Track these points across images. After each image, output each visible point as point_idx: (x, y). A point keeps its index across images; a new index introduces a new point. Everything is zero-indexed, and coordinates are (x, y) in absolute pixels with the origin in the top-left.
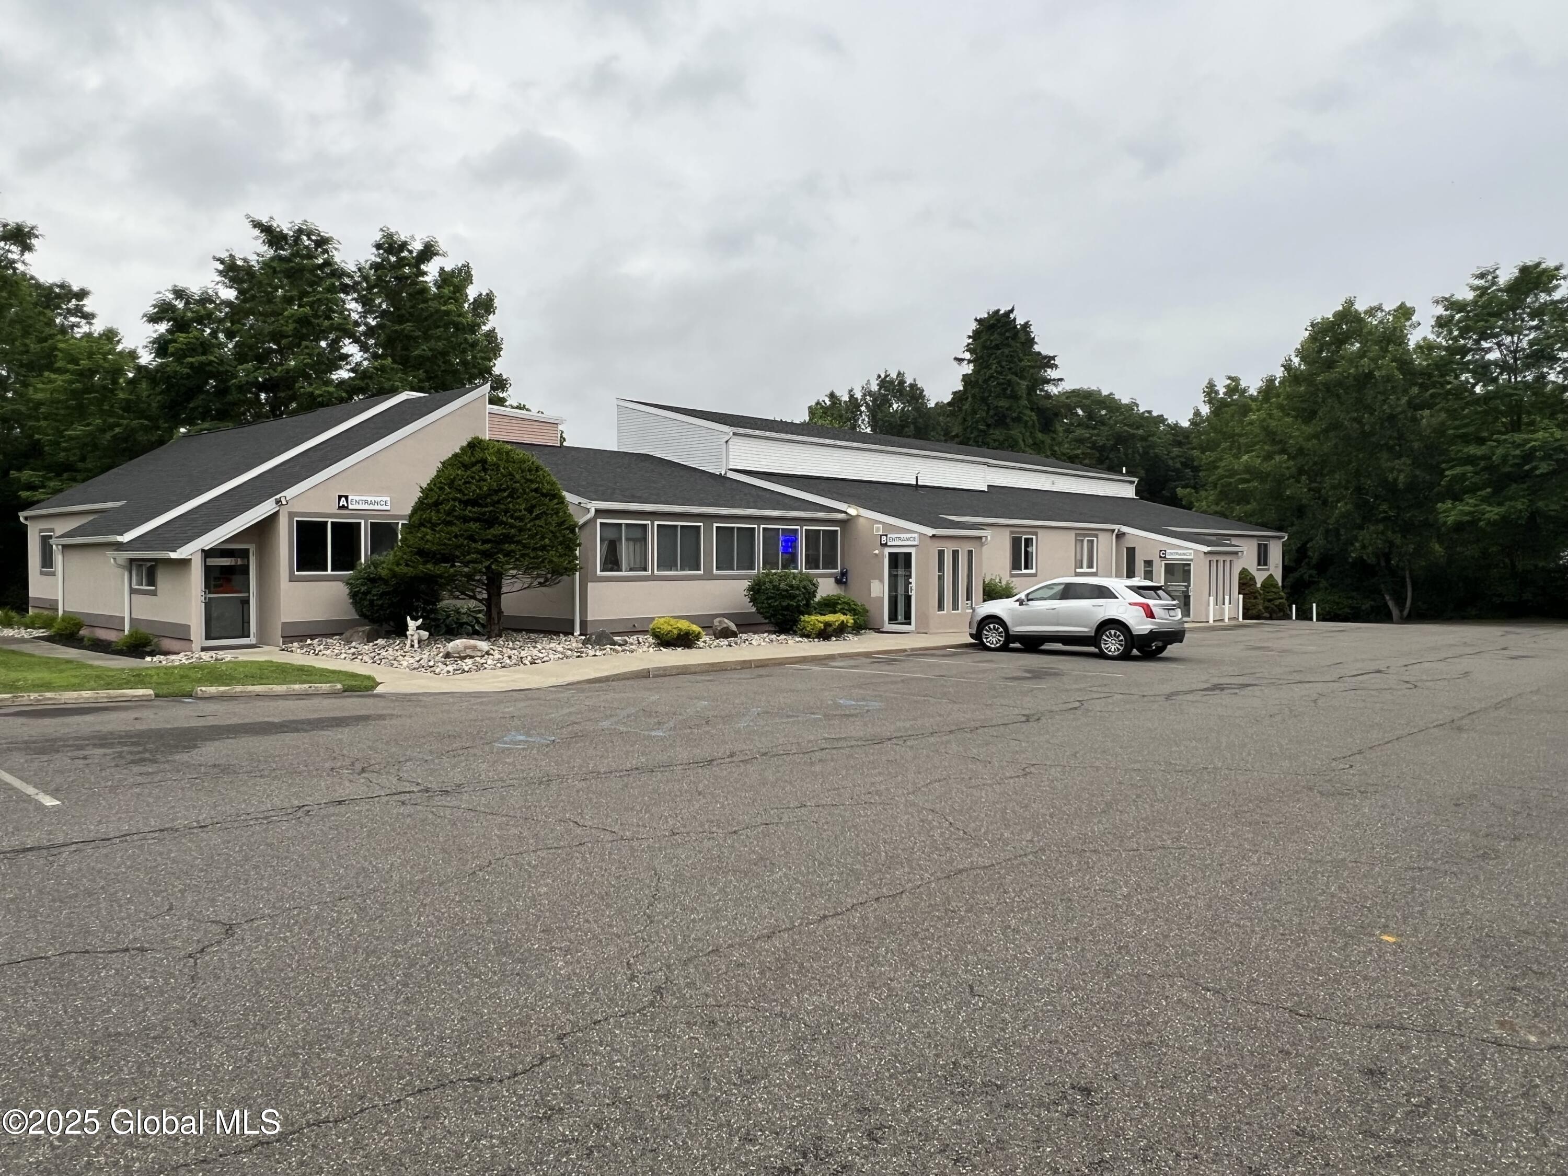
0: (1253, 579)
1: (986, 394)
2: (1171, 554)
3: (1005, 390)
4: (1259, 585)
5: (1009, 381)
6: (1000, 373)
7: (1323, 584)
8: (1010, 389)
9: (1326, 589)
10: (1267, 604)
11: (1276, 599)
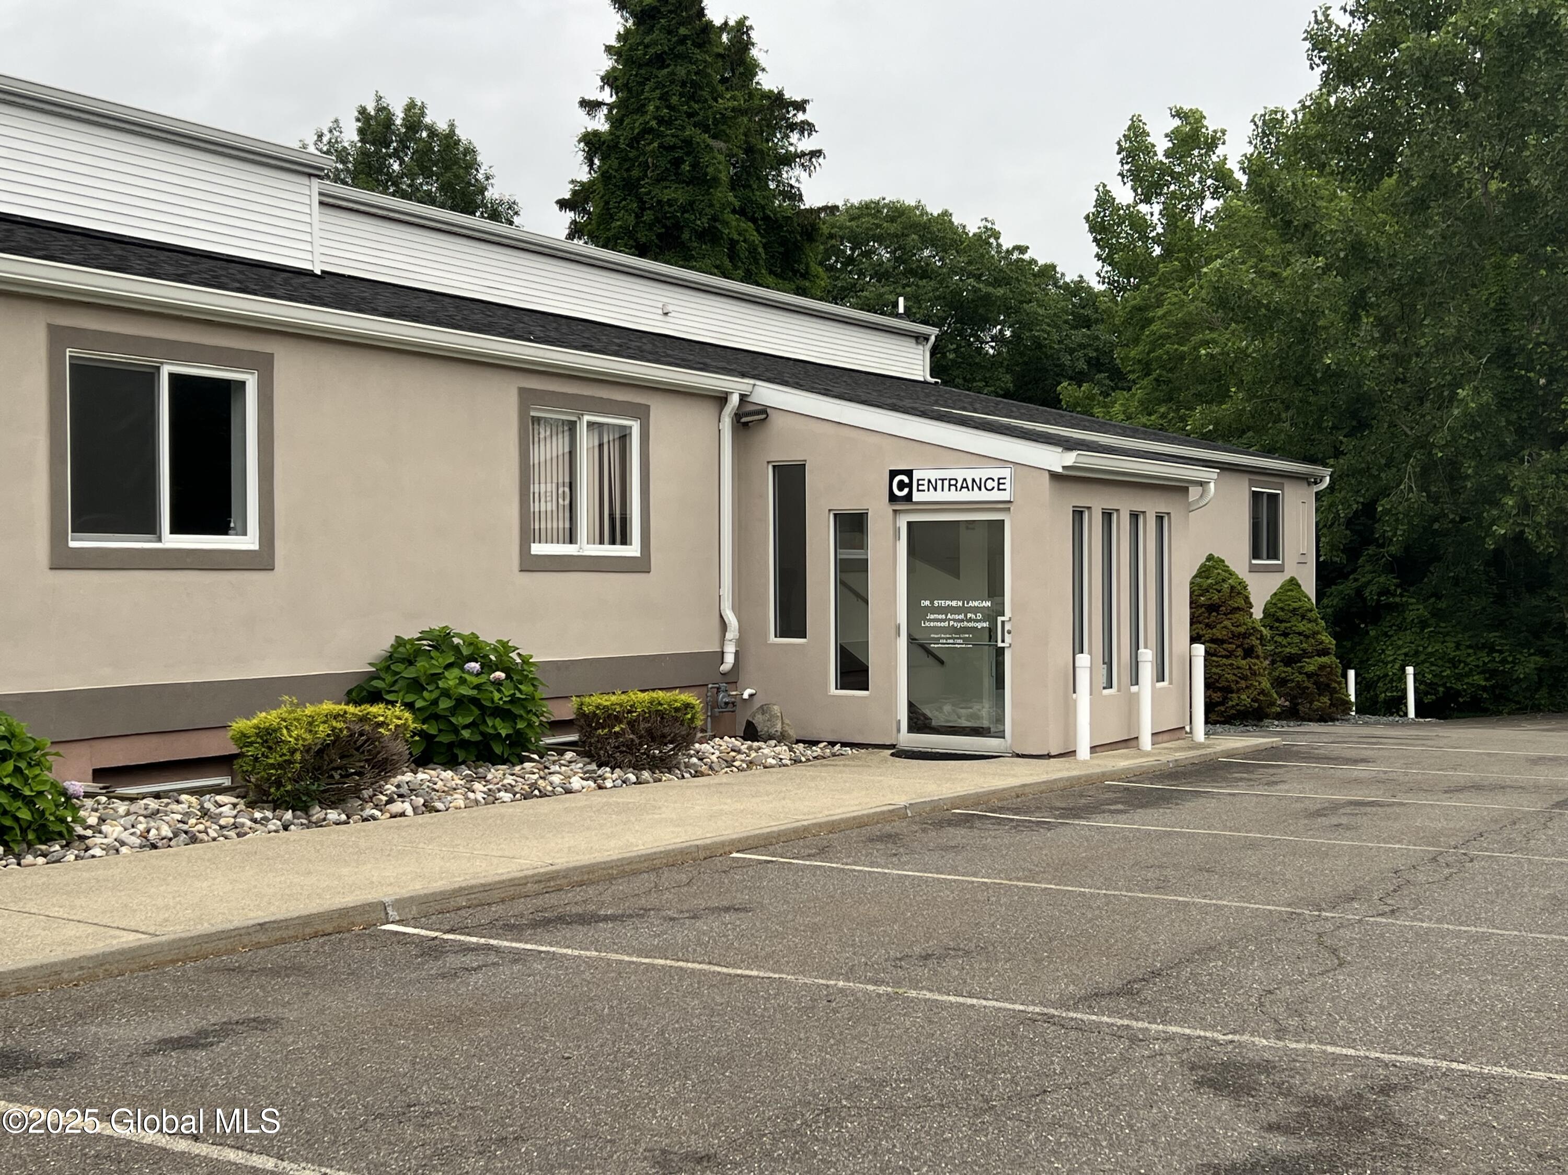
0: (1239, 591)
1: (635, 173)
2: (932, 485)
3: (677, 163)
4: (1258, 613)
5: (688, 142)
6: (668, 123)
7: (1417, 610)
8: (688, 160)
9: (1424, 624)
10: (1282, 670)
11: (1305, 654)
